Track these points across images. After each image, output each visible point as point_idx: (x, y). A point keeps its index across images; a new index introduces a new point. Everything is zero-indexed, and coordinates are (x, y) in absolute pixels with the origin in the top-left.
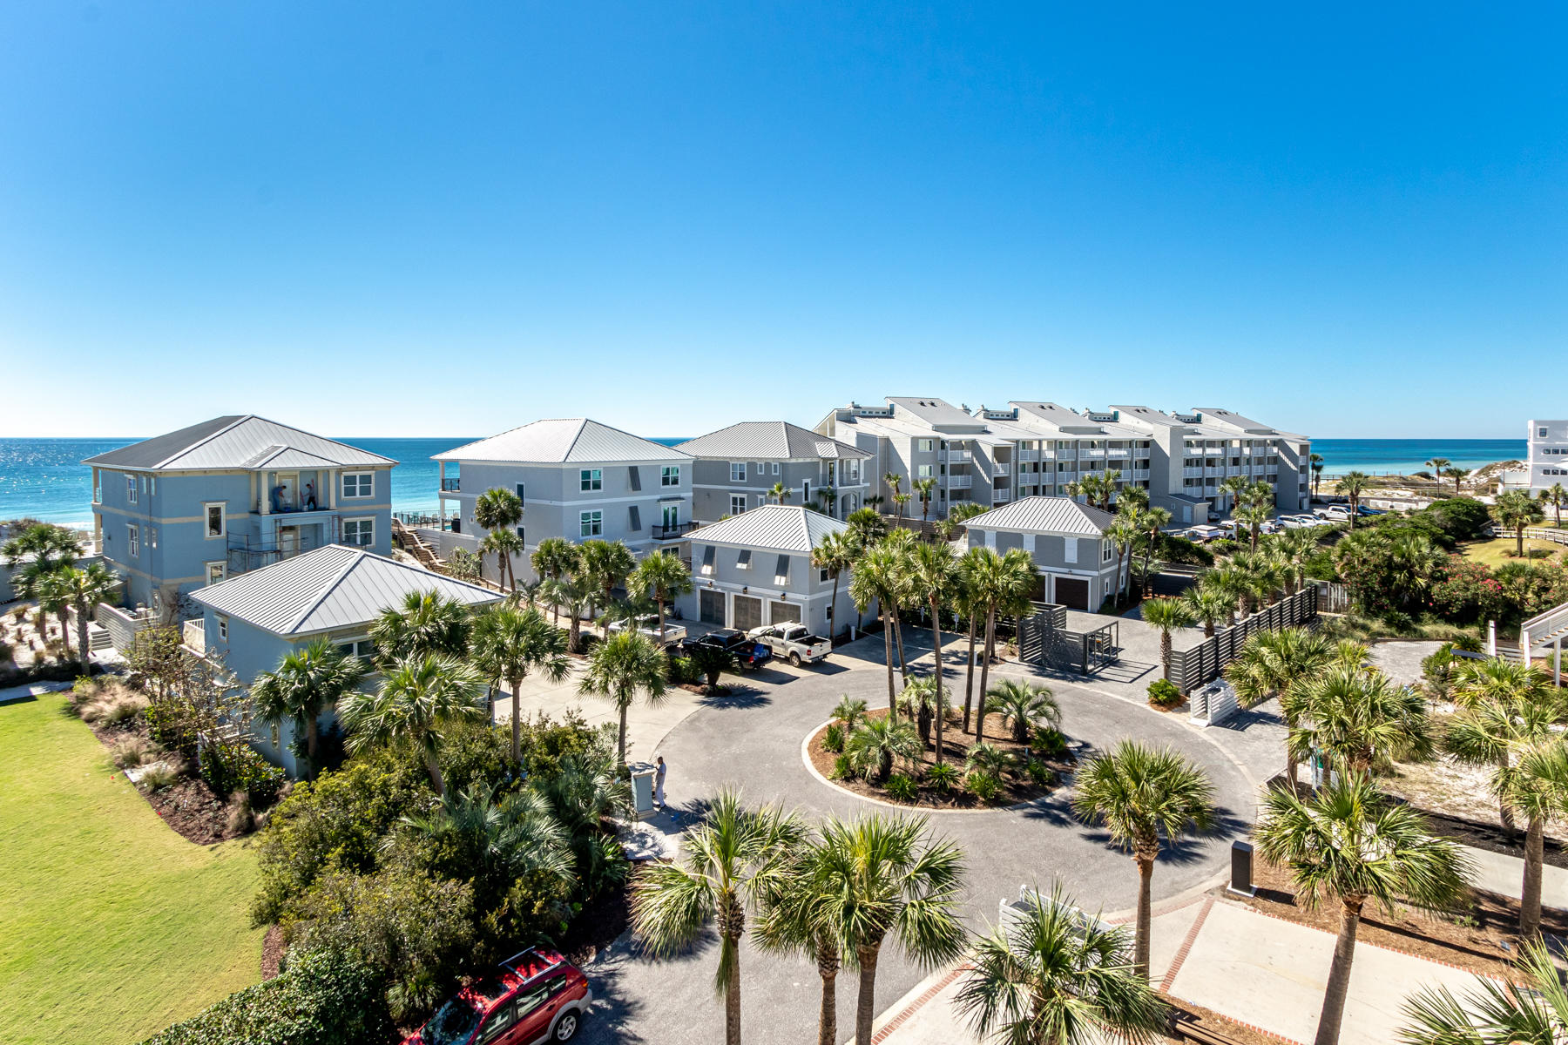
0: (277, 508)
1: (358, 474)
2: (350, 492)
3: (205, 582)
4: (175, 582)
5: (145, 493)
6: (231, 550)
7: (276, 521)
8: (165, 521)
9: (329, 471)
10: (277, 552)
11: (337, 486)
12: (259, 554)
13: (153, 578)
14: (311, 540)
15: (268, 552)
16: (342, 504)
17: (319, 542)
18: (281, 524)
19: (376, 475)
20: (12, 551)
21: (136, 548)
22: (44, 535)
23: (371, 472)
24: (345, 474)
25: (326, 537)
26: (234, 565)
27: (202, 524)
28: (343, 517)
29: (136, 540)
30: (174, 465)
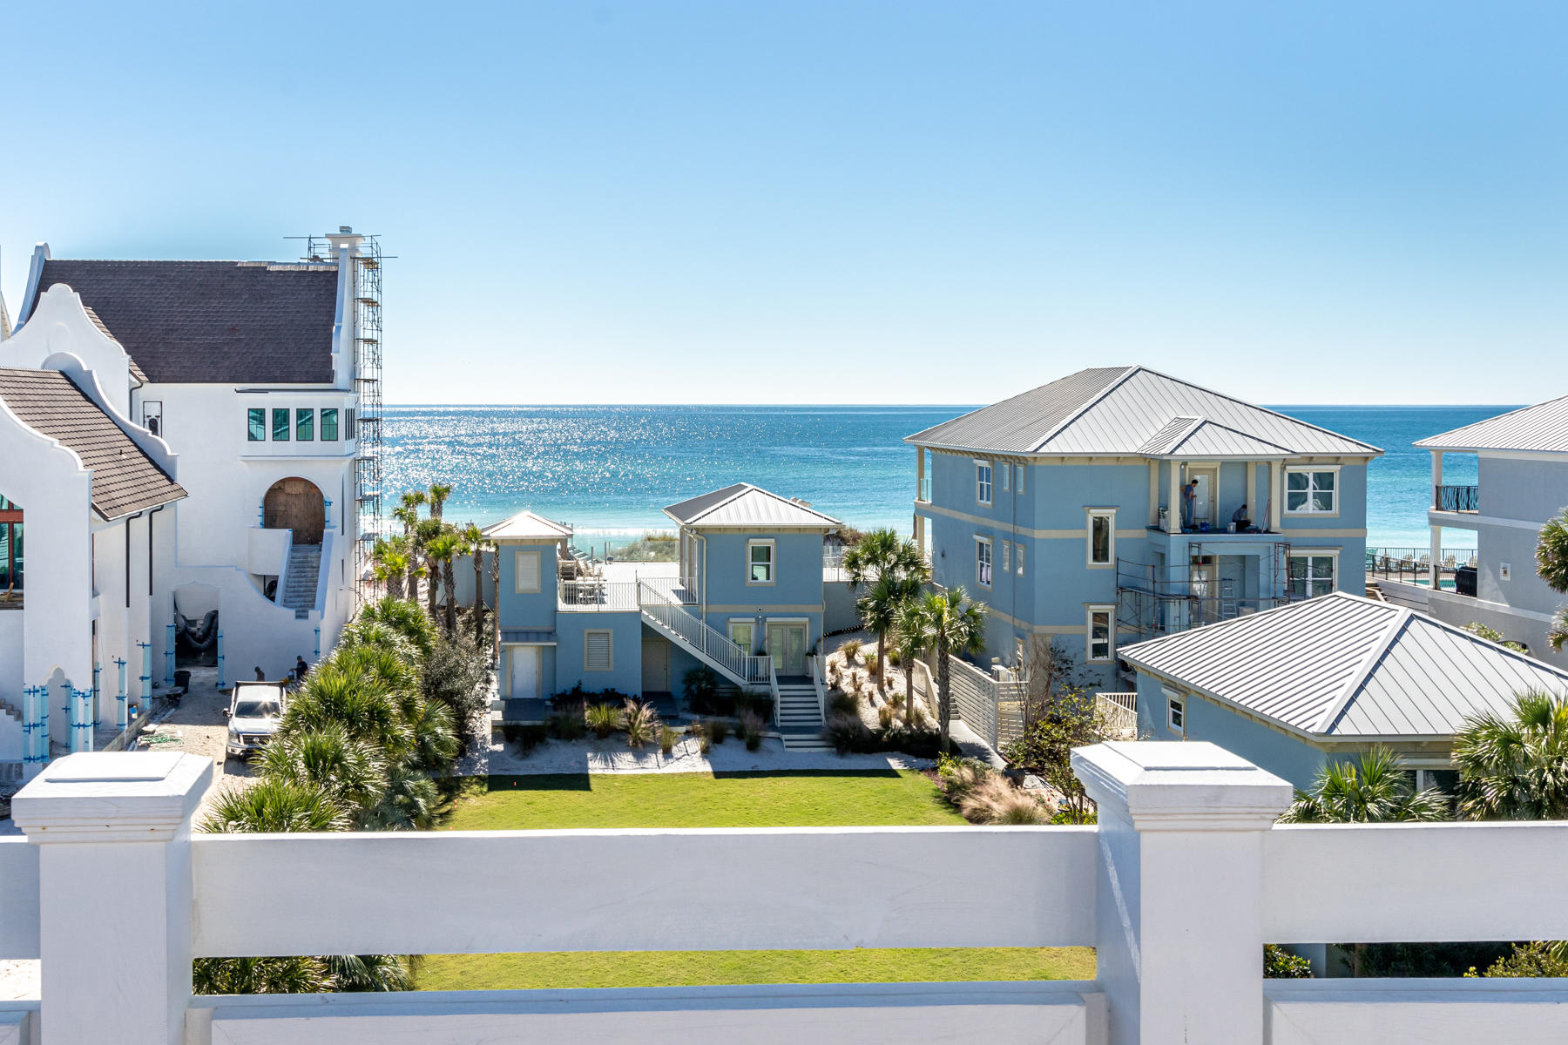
0: (1189, 526)
1: (1312, 470)
2: (1296, 501)
3: (1084, 636)
4: (1048, 630)
5: (1006, 488)
6: (1121, 589)
7: (1191, 546)
8: (1039, 534)
9: (1269, 463)
10: (1192, 598)
11: (1279, 491)
12: (1163, 599)
13: (1017, 622)
14: (1236, 584)
15: (1178, 597)
16: (1285, 522)
17: (1249, 591)
18: (1195, 552)
19: (1341, 471)
20: (853, 563)
21: (987, 574)
22: (887, 543)
23: (1335, 469)
24: (1291, 469)
25: (1263, 579)
26: (1127, 614)
27: (1085, 540)
28: (1288, 546)
29: (988, 561)
30: (1052, 448)
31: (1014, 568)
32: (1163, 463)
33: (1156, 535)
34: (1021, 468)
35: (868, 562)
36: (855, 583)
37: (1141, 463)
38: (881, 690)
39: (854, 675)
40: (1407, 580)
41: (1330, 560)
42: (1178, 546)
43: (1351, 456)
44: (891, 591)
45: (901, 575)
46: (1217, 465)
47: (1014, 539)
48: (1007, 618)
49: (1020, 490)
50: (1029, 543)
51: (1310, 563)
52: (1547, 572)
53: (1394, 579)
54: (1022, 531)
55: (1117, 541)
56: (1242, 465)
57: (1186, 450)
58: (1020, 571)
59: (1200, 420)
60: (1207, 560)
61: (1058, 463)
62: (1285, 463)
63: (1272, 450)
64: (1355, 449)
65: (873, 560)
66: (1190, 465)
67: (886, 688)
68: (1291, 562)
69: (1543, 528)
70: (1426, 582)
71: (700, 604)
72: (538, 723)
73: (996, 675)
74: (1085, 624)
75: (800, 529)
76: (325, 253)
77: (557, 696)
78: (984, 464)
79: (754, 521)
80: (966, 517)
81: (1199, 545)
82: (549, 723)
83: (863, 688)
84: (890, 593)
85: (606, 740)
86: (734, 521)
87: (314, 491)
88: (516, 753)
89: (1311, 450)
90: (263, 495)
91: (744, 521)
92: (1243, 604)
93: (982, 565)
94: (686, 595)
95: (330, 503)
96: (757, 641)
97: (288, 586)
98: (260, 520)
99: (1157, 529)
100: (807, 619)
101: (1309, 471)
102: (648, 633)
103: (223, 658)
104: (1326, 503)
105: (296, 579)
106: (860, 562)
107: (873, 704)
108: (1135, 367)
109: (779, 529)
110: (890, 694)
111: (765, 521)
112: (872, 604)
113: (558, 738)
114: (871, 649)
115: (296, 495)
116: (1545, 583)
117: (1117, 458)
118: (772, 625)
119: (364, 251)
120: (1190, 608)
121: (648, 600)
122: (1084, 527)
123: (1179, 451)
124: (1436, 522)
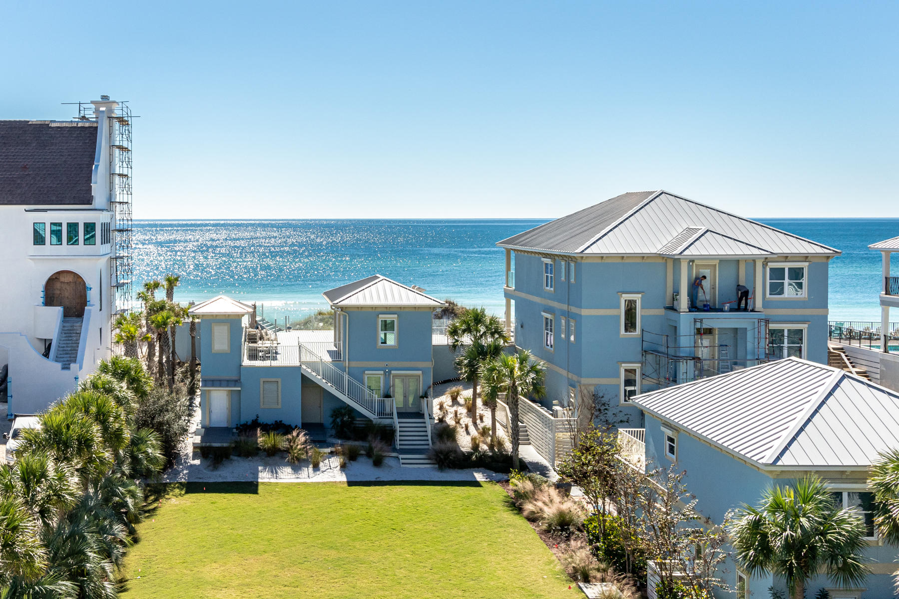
0: (693, 307)
1: (787, 266)
2: (777, 289)
3: (619, 386)
4: (591, 382)
5: (563, 279)
6: (645, 352)
7: (695, 321)
8: (585, 312)
9: (754, 261)
10: (696, 359)
11: (762, 281)
12: (677, 359)
13: (570, 375)
14: (730, 350)
15: (686, 358)
16: (766, 304)
17: (740, 353)
18: (698, 325)
19: (809, 266)
20: (454, 332)
21: (551, 340)
22: (478, 318)
23: (805, 265)
24: (772, 265)
25: (749, 346)
26: (649, 370)
27: (619, 317)
29: (551, 331)
30: (594, 250)
31: (568, 337)
32: (676, 261)
33: (671, 313)
34: (572, 264)
35: (464, 331)
36: (455, 346)
37: (661, 261)
38: (475, 423)
39: (456, 412)
40: (864, 345)
41: (800, 331)
42: (686, 320)
43: (816, 256)
44: (480, 352)
45: (488, 341)
46: (717, 262)
47: (568, 315)
48: (564, 372)
49: (572, 280)
50: (577, 318)
51: (786, 334)
53: (855, 344)
54: (574, 310)
55: (642, 316)
56: (735, 262)
57: (693, 251)
58: (572, 338)
59: (704, 229)
60: (709, 331)
61: (599, 261)
62: (766, 261)
63: (756, 251)
64: (819, 250)
65: (468, 330)
66: (697, 262)
67: (478, 421)
68: (772, 332)
70: (878, 347)
71: (344, 360)
72: (225, 445)
73: (555, 414)
74: (618, 376)
75: (415, 308)
76: (91, 115)
77: (241, 425)
78: (548, 261)
79: (383, 302)
80: (537, 299)
81: (701, 320)
82: (233, 445)
83: (461, 422)
84: (479, 354)
85: (274, 458)
86: (369, 302)
87: (80, 280)
88: (209, 466)
89: (786, 251)
90: (44, 282)
91: (376, 302)
92: (736, 364)
93: (547, 334)
94: (335, 355)
95: (91, 288)
96: (384, 387)
97: (59, 347)
98: (42, 300)
99: (672, 308)
100: (420, 372)
101: (785, 267)
102: (306, 381)
103: (11, 396)
104: (797, 289)
105: (65, 342)
106: (460, 332)
107: (468, 433)
108: (659, 191)
109: (401, 308)
110: (481, 426)
111: (390, 302)
112: (466, 362)
113: (239, 456)
114: (468, 393)
115: (67, 283)
117: (643, 257)
118: (395, 376)
119: (118, 113)
120: (695, 366)
121: (306, 358)
122: (619, 307)
123: (686, 253)
124: (884, 303)
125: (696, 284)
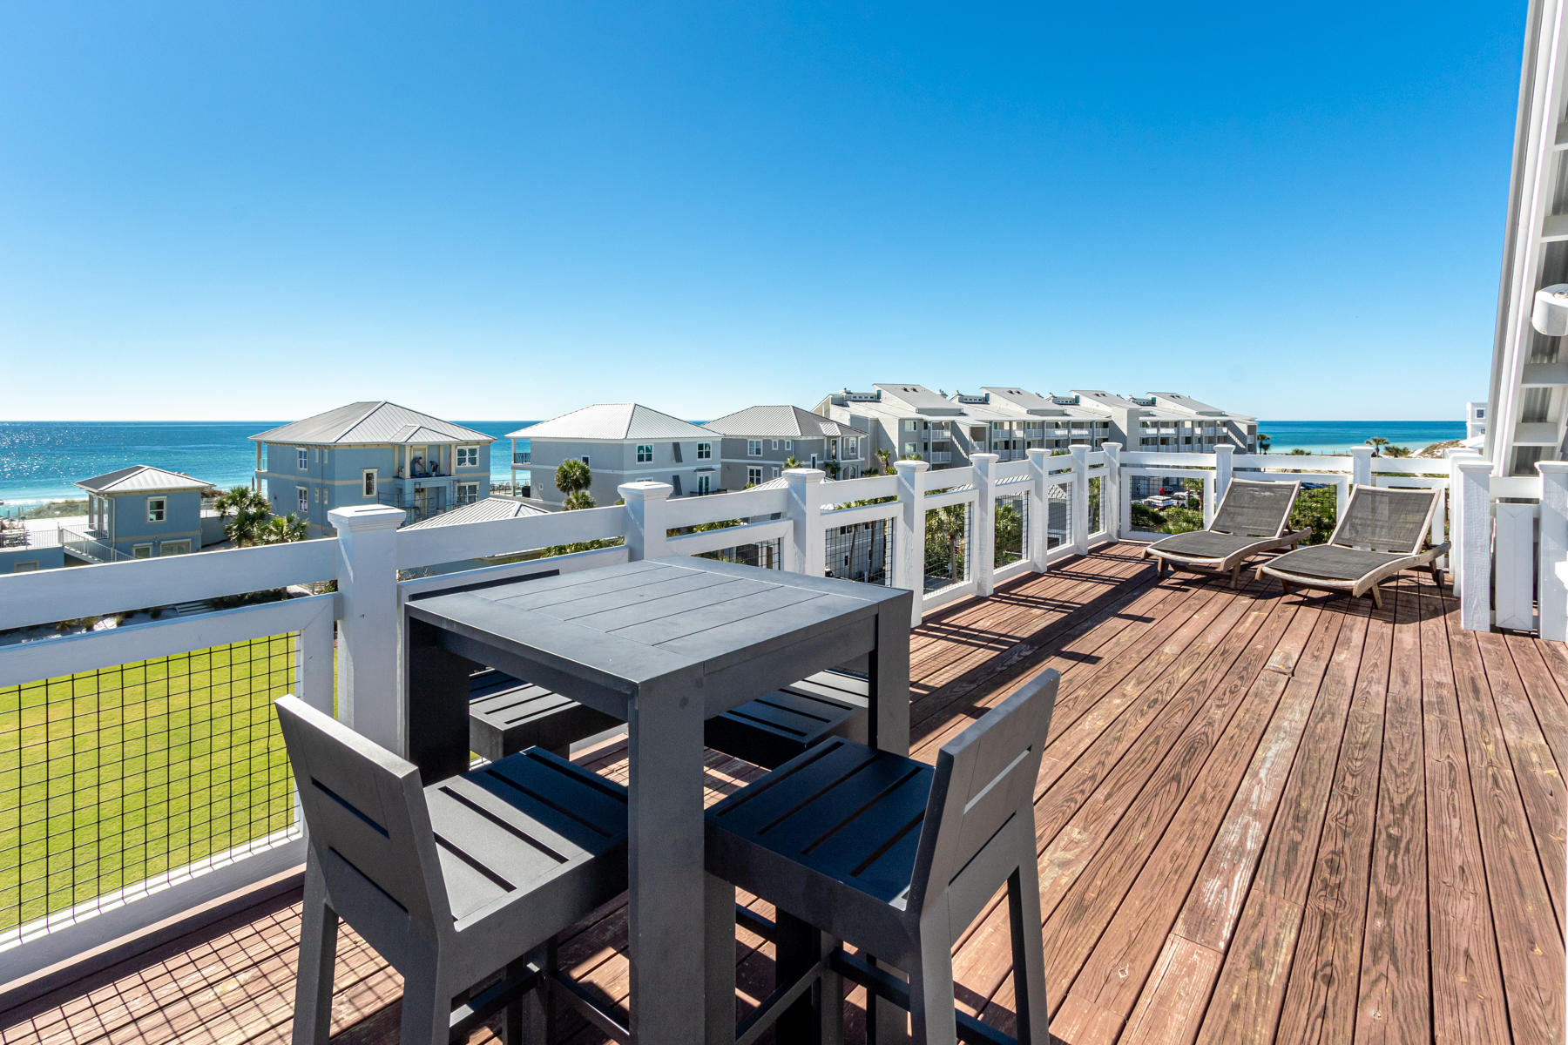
0: (413, 475)
2: (462, 462)
5: (317, 461)
7: (415, 484)
8: (337, 483)
9: (450, 446)
10: (416, 508)
11: (455, 457)
13: (322, 528)
14: (435, 500)
15: (409, 508)
16: (457, 471)
17: (441, 502)
18: (418, 487)
19: (480, 448)
20: (221, 506)
21: (307, 505)
22: (243, 494)
23: (477, 447)
24: (459, 447)
25: (447, 498)
27: (361, 486)
28: (459, 481)
29: (305, 499)
30: (344, 440)
31: (322, 501)
32: (401, 447)
33: (397, 480)
34: (326, 451)
35: (231, 505)
36: (222, 517)
37: (390, 447)
40: (502, 493)
41: (475, 486)
43: (484, 441)
45: (252, 510)
46: (427, 447)
47: (322, 487)
48: (319, 527)
49: (326, 462)
50: (331, 488)
51: (467, 489)
52: (559, 485)
54: (327, 482)
55: (378, 484)
56: (437, 446)
57: (412, 440)
58: (326, 502)
59: (418, 426)
60: (423, 490)
61: (348, 448)
62: (457, 445)
63: (451, 439)
64: (485, 438)
65: (235, 503)
66: (415, 447)
68: (460, 488)
69: (557, 468)
71: (111, 537)
75: (184, 489)
78: (303, 449)
79: (152, 486)
80: (293, 478)
81: (420, 483)
84: (246, 520)
86: (137, 487)
89: (467, 439)
91: (144, 487)
92: (438, 509)
93: (301, 502)
94: (98, 534)
99: (399, 476)
100: (189, 540)
101: (467, 448)
102: (69, 560)
104: (473, 461)
106: (225, 506)
108: (383, 402)
109: (170, 490)
111: (159, 486)
112: (235, 527)
116: (559, 489)
117: (378, 444)
118: (165, 545)
120: (415, 512)
121: (68, 539)
122: (362, 479)
123: (409, 441)
124: (514, 468)
125: (415, 461)
